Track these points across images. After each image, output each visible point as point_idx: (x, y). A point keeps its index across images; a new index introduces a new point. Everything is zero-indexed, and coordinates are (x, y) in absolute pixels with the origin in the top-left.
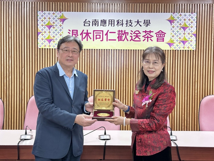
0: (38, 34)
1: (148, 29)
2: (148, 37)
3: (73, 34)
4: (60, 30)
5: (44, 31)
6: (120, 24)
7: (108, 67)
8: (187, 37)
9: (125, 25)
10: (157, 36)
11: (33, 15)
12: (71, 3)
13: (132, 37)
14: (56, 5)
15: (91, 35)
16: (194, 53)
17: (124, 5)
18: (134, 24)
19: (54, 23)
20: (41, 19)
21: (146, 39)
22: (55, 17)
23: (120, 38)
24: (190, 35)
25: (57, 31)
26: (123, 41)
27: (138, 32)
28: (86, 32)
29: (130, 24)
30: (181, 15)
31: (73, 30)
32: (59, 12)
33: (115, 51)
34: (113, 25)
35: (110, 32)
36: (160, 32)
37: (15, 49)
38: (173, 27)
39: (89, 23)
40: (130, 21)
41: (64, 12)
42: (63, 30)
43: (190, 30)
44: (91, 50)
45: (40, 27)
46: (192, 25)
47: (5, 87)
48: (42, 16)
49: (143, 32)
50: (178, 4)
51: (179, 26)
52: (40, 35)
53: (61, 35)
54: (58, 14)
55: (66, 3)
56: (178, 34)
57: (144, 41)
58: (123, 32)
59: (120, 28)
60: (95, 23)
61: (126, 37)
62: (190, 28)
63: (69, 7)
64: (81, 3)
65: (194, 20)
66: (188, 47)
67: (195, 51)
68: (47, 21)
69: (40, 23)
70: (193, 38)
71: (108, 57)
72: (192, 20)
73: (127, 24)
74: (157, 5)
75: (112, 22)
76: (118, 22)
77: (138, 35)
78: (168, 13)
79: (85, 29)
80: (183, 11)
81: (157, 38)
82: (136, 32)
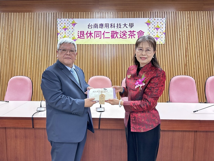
0: (58, 34)
1: (132, 30)
2: (132, 35)
3: (81, 34)
4: (72, 31)
5: (61, 32)
6: (113, 26)
7: (104, 57)
8: (159, 35)
9: (116, 27)
10: (138, 35)
11: (54, 22)
12: (79, 13)
13: (121, 35)
14: (69, 14)
15: (93, 35)
16: (164, 46)
17: (116, 13)
18: (122, 26)
19: (68, 26)
20: (60, 24)
21: (131, 36)
22: (69, 23)
23: (113, 37)
24: (161, 33)
25: (70, 32)
26: (115, 38)
27: (125, 32)
28: (90, 33)
29: (120, 26)
30: (155, 19)
31: (81, 32)
32: (71, 19)
33: (109, 45)
34: (108, 27)
35: (106, 33)
36: (141, 31)
37: (43, 45)
38: (149, 28)
39: (91, 26)
40: (120, 24)
41: (74, 19)
42: (74, 32)
43: (161, 30)
44: (93, 45)
45: (59, 30)
46: (162, 26)
47: (38, 70)
48: (60, 22)
49: (129, 32)
50: (153, 12)
51: (154, 27)
52: (59, 35)
53: (73, 35)
54: (71, 20)
55: (76, 13)
56: (153, 33)
57: (129, 38)
58: (115, 32)
59: (113, 29)
60: (96, 26)
61: (117, 35)
62: (161, 29)
63: (78, 15)
64: (86, 13)
65: (164, 23)
66: (160, 42)
67: (164, 44)
68: (63, 25)
69: (59, 27)
70: (163, 36)
71: (104, 50)
72: (162, 23)
73: (117, 26)
74: (138, 13)
75: (107, 25)
76: (111, 25)
77: (125, 34)
78: (146, 18)
79: (89, 30)
80: (156, 17)
81: (138, 36)
82: (124, 32)
